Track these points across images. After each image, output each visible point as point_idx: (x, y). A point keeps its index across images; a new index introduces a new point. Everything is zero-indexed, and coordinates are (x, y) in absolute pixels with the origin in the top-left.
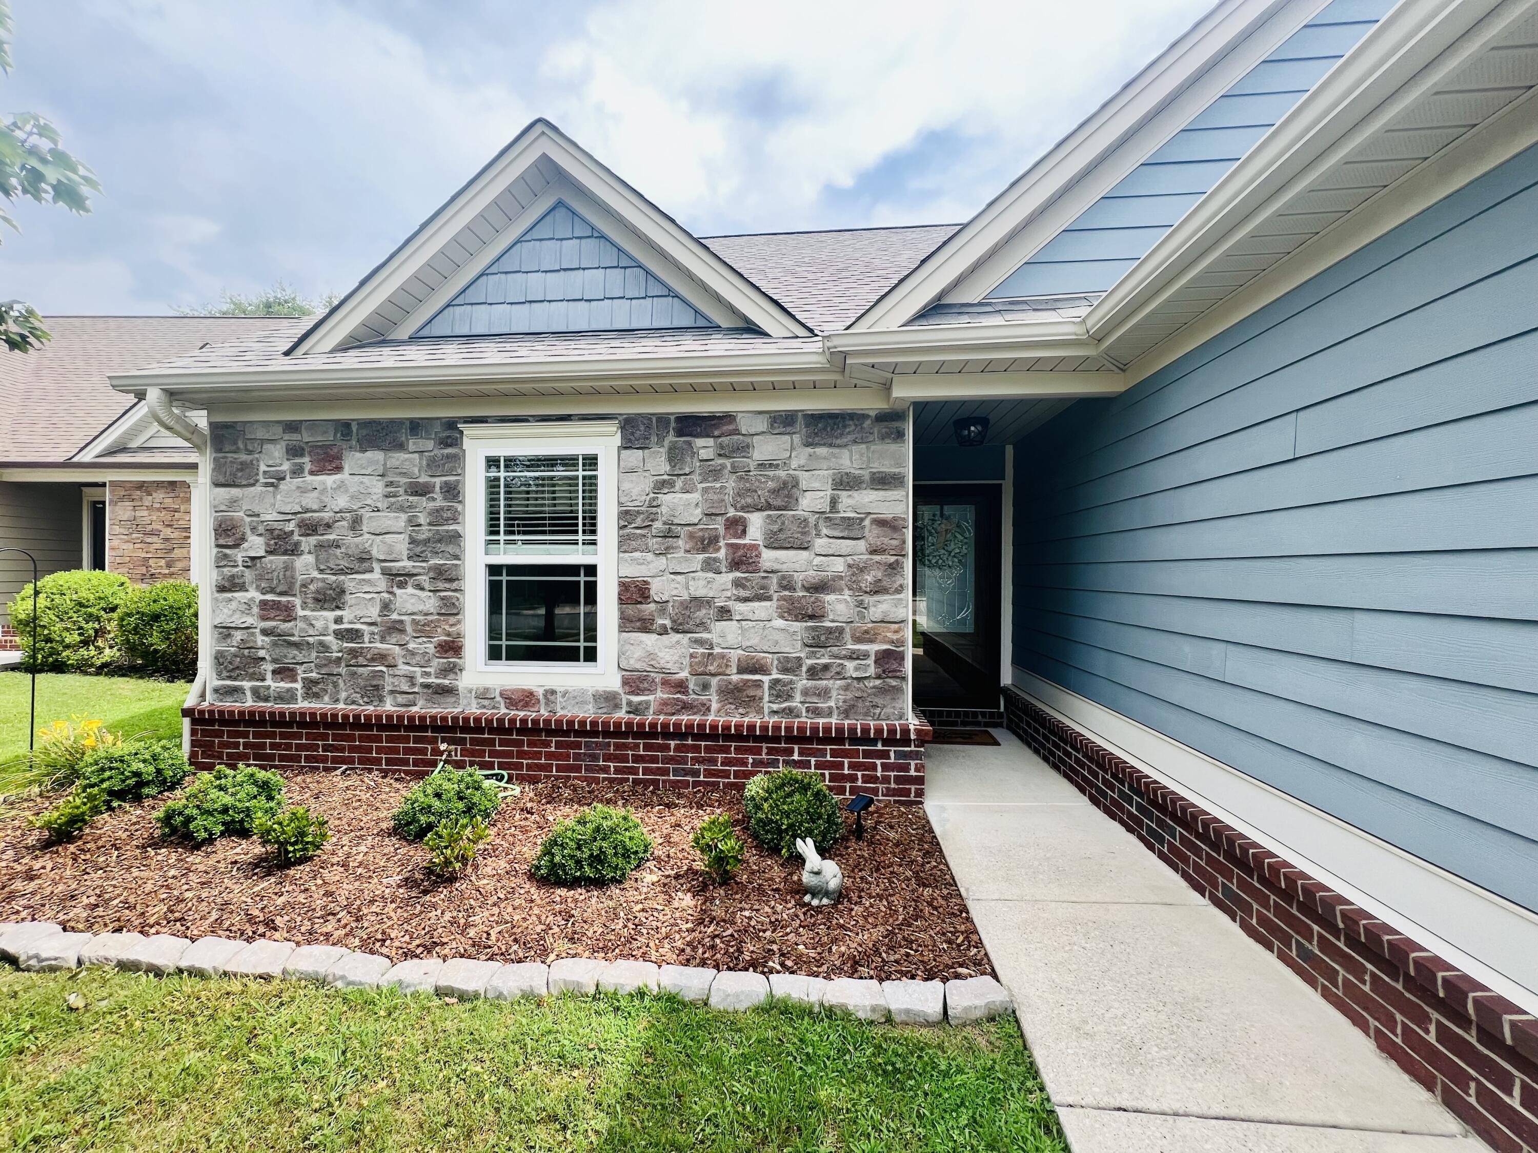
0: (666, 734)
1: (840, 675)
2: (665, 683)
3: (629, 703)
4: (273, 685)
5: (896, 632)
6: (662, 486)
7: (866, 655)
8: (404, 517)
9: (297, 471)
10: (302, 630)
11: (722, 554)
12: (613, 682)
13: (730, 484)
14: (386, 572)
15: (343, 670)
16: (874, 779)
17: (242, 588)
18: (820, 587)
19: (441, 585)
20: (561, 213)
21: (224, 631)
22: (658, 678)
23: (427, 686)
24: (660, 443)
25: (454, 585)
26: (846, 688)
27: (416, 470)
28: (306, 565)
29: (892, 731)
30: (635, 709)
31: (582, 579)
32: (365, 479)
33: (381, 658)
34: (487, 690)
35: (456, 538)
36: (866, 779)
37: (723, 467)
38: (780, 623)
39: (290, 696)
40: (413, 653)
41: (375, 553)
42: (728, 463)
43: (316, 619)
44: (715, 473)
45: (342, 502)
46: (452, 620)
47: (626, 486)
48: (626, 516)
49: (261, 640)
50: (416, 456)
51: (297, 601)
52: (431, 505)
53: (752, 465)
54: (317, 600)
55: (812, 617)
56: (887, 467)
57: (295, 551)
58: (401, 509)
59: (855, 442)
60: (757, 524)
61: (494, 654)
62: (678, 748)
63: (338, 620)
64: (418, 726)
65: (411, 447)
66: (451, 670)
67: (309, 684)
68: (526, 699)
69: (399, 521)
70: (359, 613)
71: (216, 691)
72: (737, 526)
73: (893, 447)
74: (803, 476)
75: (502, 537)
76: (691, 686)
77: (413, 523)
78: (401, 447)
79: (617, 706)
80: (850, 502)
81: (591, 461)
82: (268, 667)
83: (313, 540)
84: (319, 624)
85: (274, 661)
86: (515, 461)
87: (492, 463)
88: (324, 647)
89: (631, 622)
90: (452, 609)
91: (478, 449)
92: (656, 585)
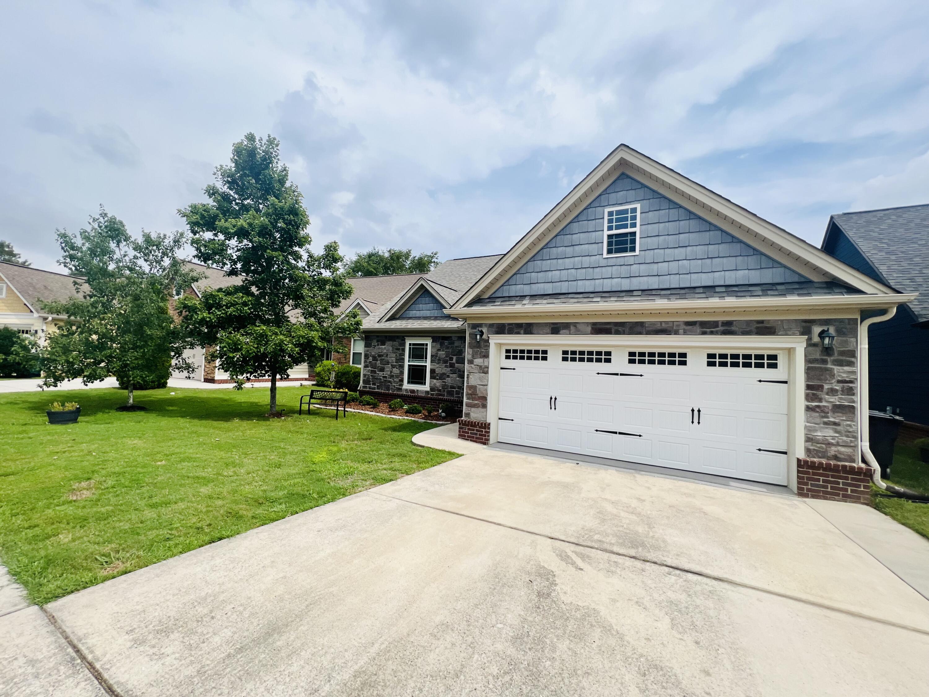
0: (437, 400)
4: (372, 386)
9: (378, 345)
10: (377, 376)
11: (448, 364)
12: (428, 389)
14: (391, 365)
15: (383, 384)
17: (368, 367)
19: (401, 368)
20: (426, 292)
21: (365, 375)
22: (437, 389)
23: (397, 388)
24: (439, 342)
25: (403, 368)
27: (397, 346)
28: (379, 363)
30: (432, 394)
31: (424, 368)
32: (389, 347)
33: (390, 382)
34: (406, 389)
35: (403, 359)
37: (450, 347)
38: (458, 379)
39: (374, 388)
40: (395, 381)
41: (390, 361)
44: (448, 348)
45: (385, 351)
46: (402, 375)
47: (432, 350)
48: (432, 356)
49: (371, 377)
50: (398, 343)
51: (377, 370)
52: (400, 352)
53: (455, 347)
54: (380, 370)
57: (377, 360)
58: (395, 353)
60: (455, 358)
61: (409, 382)
63: (383, 374)
64: (395, 395)
65: (397, 341)
66: (402, 385)
67: (378, 386)
68: (413, 391)
69: (394, 355)
70: (387, 373)
71: (363, 387)
72: (451, 359)
75: (411, 359)
76: (442, 391)
77: (396, 355)
78: (395, 341)
79: (429, 394)
82: (372, 383)
83: (380, 358)
84: (380, 375)
86: (414, 344)
87: (410, 344)
88: (381, 379)
89: (432, 377)
90: (402, 373)
91: (408, 342)
92: (437, 370)
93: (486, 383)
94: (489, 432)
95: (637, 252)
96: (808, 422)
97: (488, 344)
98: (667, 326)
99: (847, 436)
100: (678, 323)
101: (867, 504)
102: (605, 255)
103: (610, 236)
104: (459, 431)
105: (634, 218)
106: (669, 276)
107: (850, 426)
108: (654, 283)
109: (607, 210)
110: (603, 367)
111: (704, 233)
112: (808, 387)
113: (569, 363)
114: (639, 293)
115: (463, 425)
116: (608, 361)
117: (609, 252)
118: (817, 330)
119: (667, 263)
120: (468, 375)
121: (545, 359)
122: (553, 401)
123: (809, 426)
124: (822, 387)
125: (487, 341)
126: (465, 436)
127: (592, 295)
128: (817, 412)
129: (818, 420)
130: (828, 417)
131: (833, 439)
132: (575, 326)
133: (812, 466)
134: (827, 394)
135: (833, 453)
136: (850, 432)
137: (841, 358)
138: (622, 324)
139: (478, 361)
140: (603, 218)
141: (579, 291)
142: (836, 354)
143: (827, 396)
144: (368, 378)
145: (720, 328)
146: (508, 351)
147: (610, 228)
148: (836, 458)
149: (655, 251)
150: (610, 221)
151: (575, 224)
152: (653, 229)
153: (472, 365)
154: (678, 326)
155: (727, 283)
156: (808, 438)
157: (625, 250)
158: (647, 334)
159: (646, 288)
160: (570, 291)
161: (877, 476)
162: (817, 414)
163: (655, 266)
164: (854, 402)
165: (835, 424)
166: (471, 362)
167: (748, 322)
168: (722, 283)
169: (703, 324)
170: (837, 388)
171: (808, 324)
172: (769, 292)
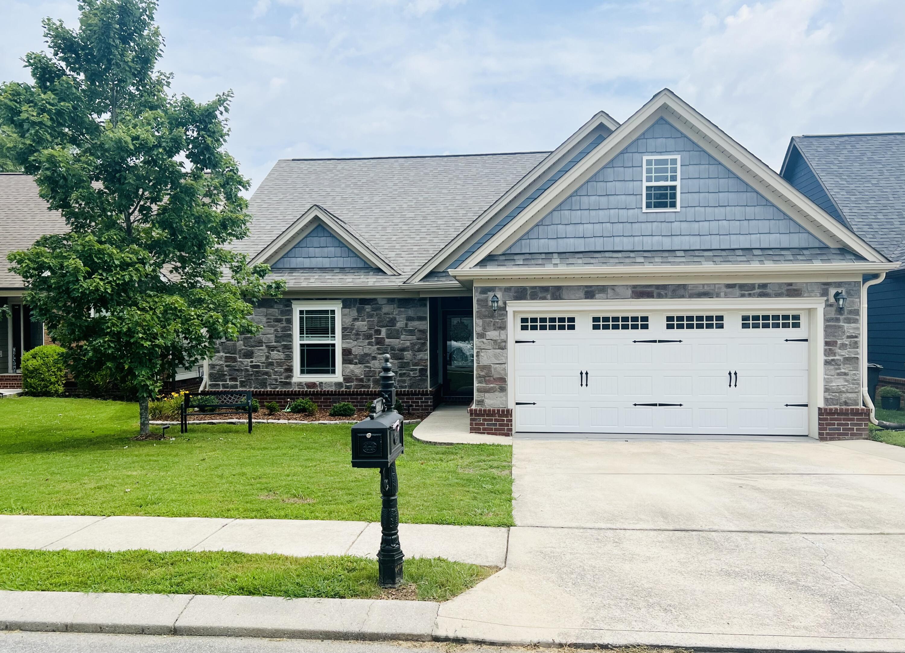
0: (357, 394)
1: (409, 376)
2: (356, 379)
3: (346, 386)
4: (230, 383)
5: (425, 363)
6: (355, 320)
7: (416, 370)
8: (273, 329)
10: (239, 365)
11: (373, 340)
12: (340, 379)
13: (375, 319)
14: (267, 346)
15: (253, 378)
16: (418, 406)
17: (219, 352)
18: (403, 350)
19: (286, 350)
20: (320, 228)
21: (212, 366)
22: (354, 378)
23: (281, 382)
24: (354, 307)
25: (290, 350)
26: (410, 380)
27: (277, 314)
28: (241, 344)
29: (423, 391)
31: (330, 348)
32: (260, 317)
33: (266, 373)
34: (301, 383)
35: (290, 336)
36: (416, 406)
37: (374, 314)
39: (236, 386)
40: (276, 372)
41: (264, 340)
42: (375, 313)
43: (244, 361)
44: (371, 316)
46: (289, 361)
47: (344, 320)
48: (344, 329)
49: (225, 368)
50: (277, 310)
51: (238, 356)
52: (282, 325)
53: (382, 314)
54: (244, 356)
55: (400, 359)
56: (420, 314)
58: (272, 326)
59: (412, 307)
60: (384, 331)
61: (302, 372)
62: (361, 399)
63: (252, 362)
64: (279, 394)
65: (275, 307)
66: (291, 377)
67: (241, 382)
68: (313, 385)
69: (272, 330)
70: (259, 359)
71: (210, 385)
72: (378, 332)
73: (423, 309)
74: (397, 317)
75: (305, 335)
76: (365, 380)
77: (276, 330)
78: (272, 307)
79: (342, 387)
80: (411, 325)
81: (333, 312)
82: (228, 377)
83: (243, 336)
84: (245, 363)
85: (230, 375)
86: (308, 312)
87: (301, 312)
88: (247, 370)
89: (346, 361)
90: (289, 358)
91: (297, 308)
92: (354, 350)
93: (504, 361)
94: (511, 421)
95: (678, 209)
96: (826, 375)
97: (504, 312)
98: (709, 288)
99: (853, 384)
100: (720, 285)
101: (867, 439)
102: (644, 210)
103: (648, 188)
104: (471, 424)
105: (674, 170)
106: (709, 236)
107: (855, 374)
108: (695, 243)
109: (645, 158)
110: (640, 334)
111: (742, 193)
112: (827, 343)
113: (601, 331)
114: (682, 253)
115: (477, 415)
116: (645, 327)
117: (648, 206)
118: (832, 291)
119: (708, 222)
120: (478, 352)
121: (572, 327)
122: (584, 376)
123: (828, 379)
124: (836, 342)
125: (504, 308)
126: (480, 429)
127: (632, 255)
128: (833, 365)
129: (833, 372)
130: (840, 369)
131: (843, 388)
132: (613, 289)
133: (831, 413)
134: (840, 349)
135: (844, 400)
136: (855, 380)
137: (849, 316)
138: (664, 287)
139: (492, 334)
140: (642, 166)
141: (616, 249)
142: (846, 313)
143: (839, 351)
144: (221, 370)
145: (757, 291)
146: (524, 320)
147: (649, 179)
148: (846, 403)
149: (696, 208)
150: (649, 171)
151: (609, 170)
152: (694, 185)
153: (484, 340)
154: (719, 288)
155: (762, 247)
156: (826, 388)
157: (664, 205)
158: (690, 297)
159: (688, 248)
160: (605, 250)
161: (873, 415)
162: (833, 367)
163: (696, 225)
164: (858, 354)
165: (845, 374)
166: (481, 336)
167: (780, 285)
168: (758, 247)
169: (742, 287)
170: (847, 343)
171: (826, 287)
172: (799, 257)
